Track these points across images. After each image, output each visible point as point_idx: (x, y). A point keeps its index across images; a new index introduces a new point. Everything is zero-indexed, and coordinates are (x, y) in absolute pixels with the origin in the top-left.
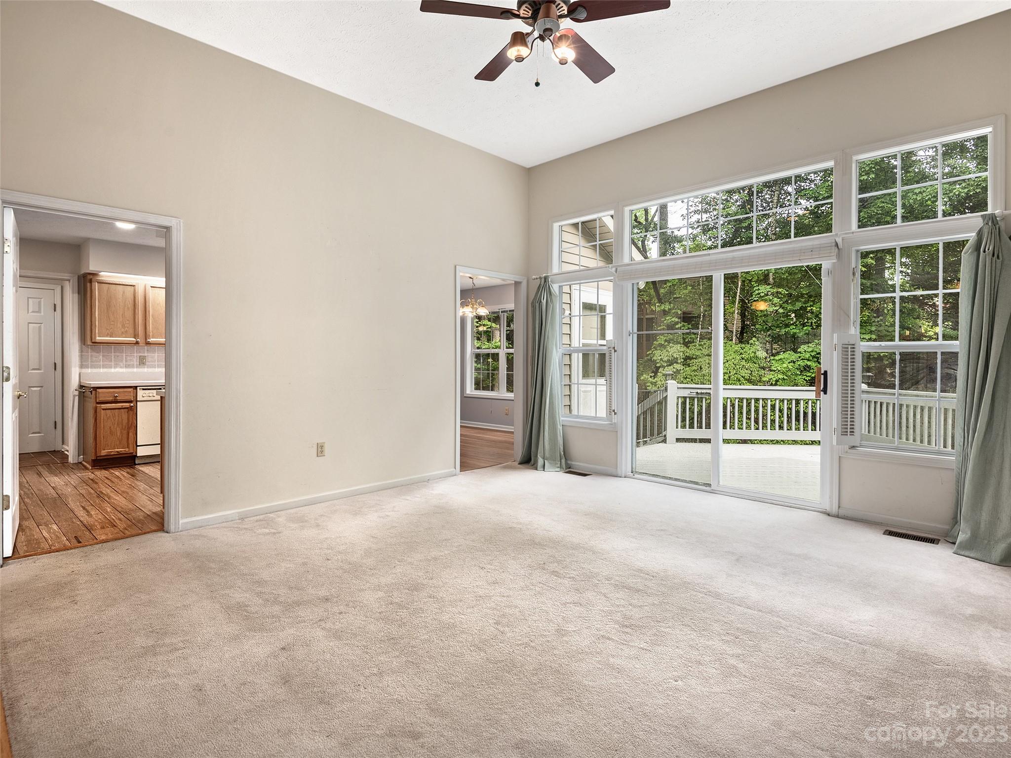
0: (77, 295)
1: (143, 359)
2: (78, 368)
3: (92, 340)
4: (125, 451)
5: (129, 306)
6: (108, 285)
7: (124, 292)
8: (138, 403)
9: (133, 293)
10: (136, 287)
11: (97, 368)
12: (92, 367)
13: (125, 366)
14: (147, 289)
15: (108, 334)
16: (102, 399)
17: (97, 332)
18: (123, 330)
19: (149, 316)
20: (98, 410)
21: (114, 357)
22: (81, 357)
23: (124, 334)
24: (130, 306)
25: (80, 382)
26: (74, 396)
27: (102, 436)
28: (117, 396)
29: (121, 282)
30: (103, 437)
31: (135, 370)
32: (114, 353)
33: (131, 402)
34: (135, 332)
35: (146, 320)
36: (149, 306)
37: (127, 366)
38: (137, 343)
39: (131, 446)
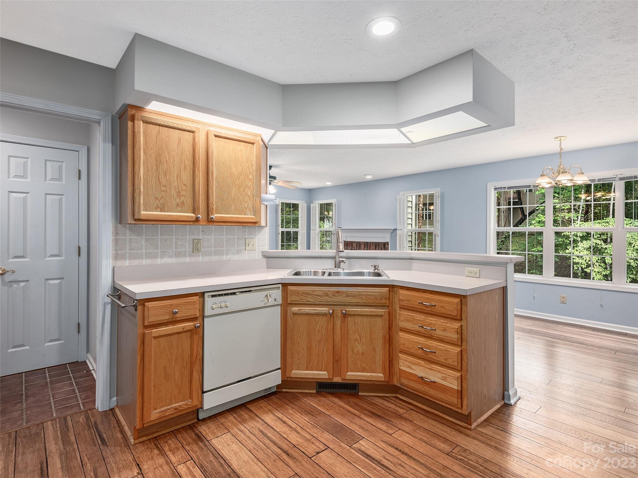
0: (110, 145)
1: (198, 244)
2: (111, 260)
3: (133, 215)
4: (187, 405)
5: (187, 163)
6: (158, 127)
7: (179, 141)
8: (205, 320)
9: (192, 143)
10: (196, 134)
11: (138, 258)
12: (132, 257)
13: (175, 255)
14: (210, 139)
15: (157, 205)
16: (152, 319)
17: (142, 201)
18: (178, 200)
19: (213, 179)
20: (146, 339)
21: (161, 242)
22: (116, 242)
23: (180, 206)
24: (189, 163)
25: (114, 281)
26: (105, 304)
27: (152, 385)
28: (177, 313)
29: (176, 124)
30: (154, 386)
31: (187, 259)
32: (161, 235)
33: (194, 319)
34: (194, 203)
35: (208, 185)
36: (212, 164)
37: (178, 255)
38: (197, 220)
39: (195, 394)
